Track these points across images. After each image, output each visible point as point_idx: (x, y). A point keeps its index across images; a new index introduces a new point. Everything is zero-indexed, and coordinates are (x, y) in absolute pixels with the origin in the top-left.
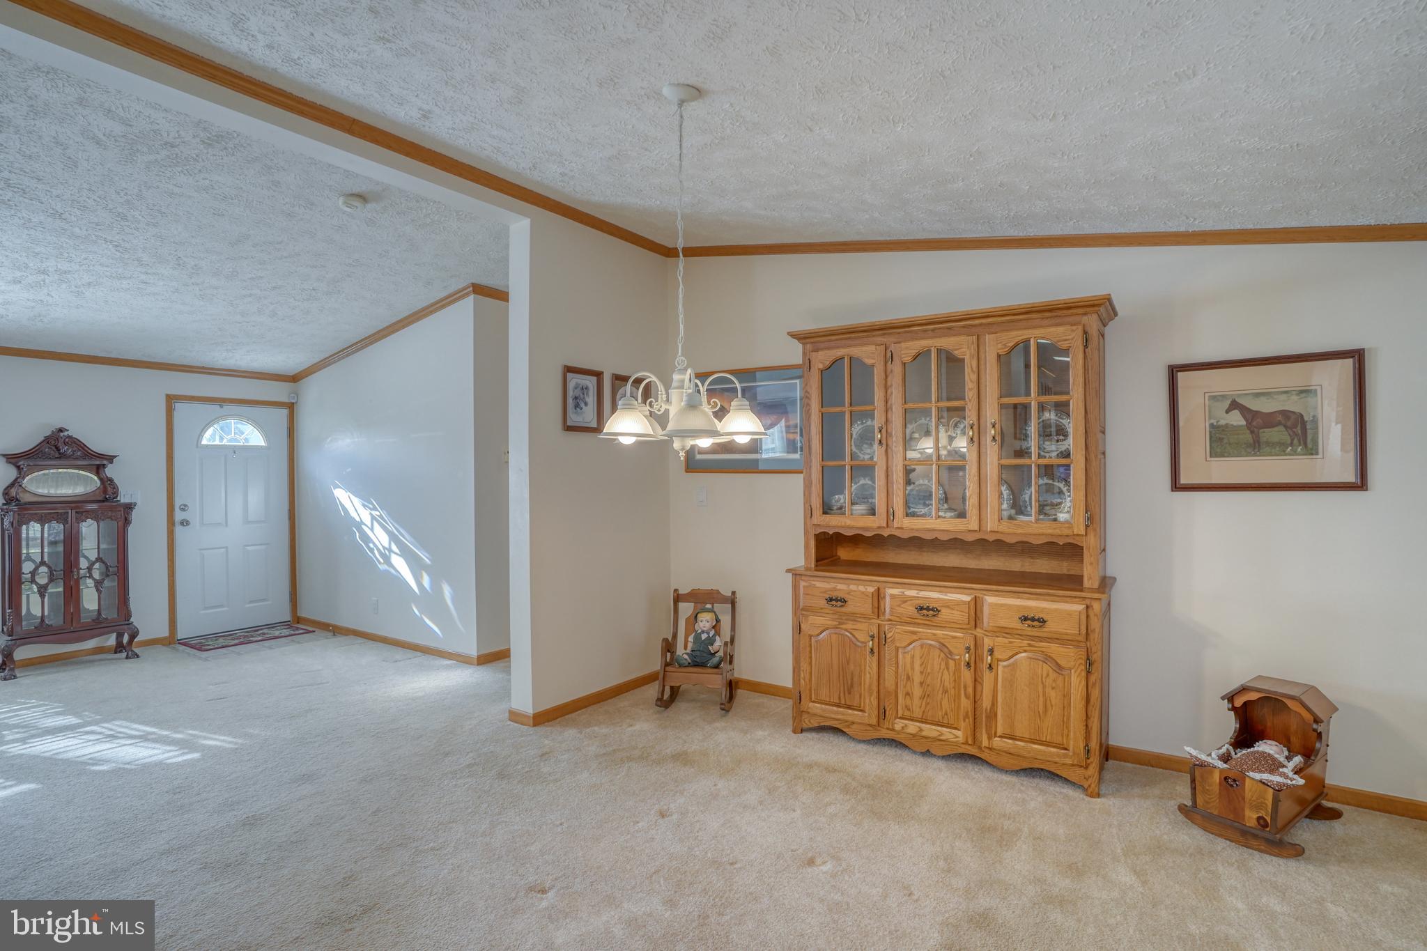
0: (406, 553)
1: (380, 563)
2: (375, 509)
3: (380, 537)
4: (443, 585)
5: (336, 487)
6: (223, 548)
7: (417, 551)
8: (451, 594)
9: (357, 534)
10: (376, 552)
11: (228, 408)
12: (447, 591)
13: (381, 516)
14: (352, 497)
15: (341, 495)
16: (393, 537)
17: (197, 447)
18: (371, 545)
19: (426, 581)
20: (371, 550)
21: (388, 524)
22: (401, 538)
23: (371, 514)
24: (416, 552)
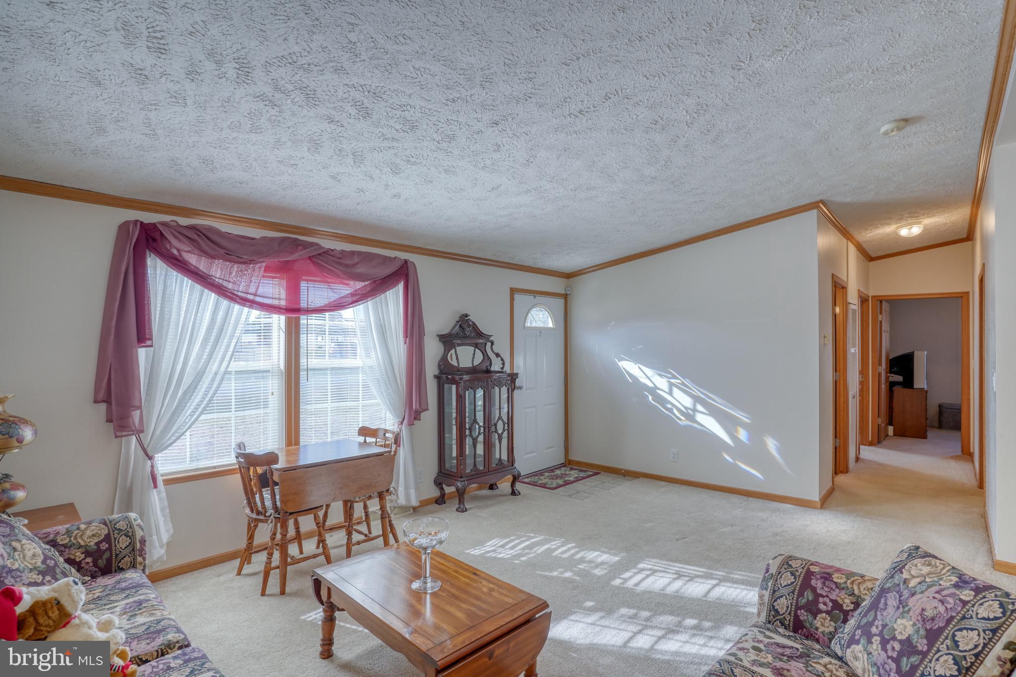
0: (713, 412)
1: (680, 419)
2: (675, 377)
3: (682, 400)
4: (765, 438)
5: (621, 359)
6: (533, 407)
7: (732, 412)
8: (776, 446)
9: (650, 397)
10: (675, 411)
11: (540, 299)
12: (771, 445)
13: (683, 384)
14: (641, 366)
15: (630, 367)
16: (696, 399)
17: (524, 328)
18: (669, 406)
19: (742, 434)
20: (670, 410)
21: (693, 391)
22: (709, 401)
23: (669, 382)
24: (726, 411)
